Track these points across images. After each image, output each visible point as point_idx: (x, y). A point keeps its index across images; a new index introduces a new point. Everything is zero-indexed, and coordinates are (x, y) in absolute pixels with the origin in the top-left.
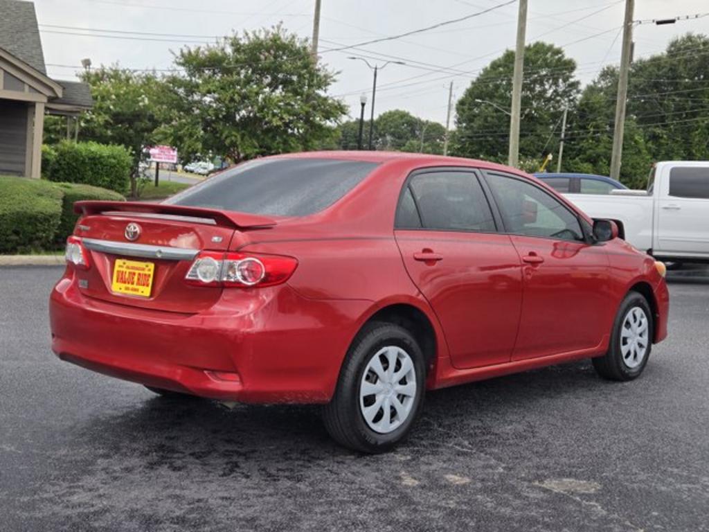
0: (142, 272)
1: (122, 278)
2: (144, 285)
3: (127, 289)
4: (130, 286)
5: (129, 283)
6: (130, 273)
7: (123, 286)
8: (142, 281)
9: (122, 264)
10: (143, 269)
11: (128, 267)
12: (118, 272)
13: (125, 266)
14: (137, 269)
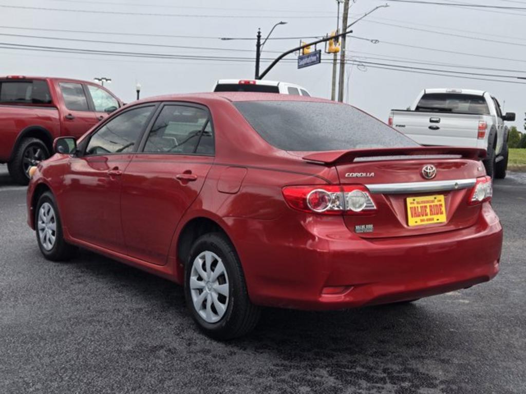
0: (432, 204)
1: (415, 213)
2: (437, 214)
3: (422, 221)
4: (425, 218)
5: (423, 216)
6: (421, 207)
7: (418, 219)
8: (436, 210)
9: (412, 201)
10: (433, 202)
11: (418, 203)
12: (411, 208)
13: (415, 202)
14: (428, 202)
